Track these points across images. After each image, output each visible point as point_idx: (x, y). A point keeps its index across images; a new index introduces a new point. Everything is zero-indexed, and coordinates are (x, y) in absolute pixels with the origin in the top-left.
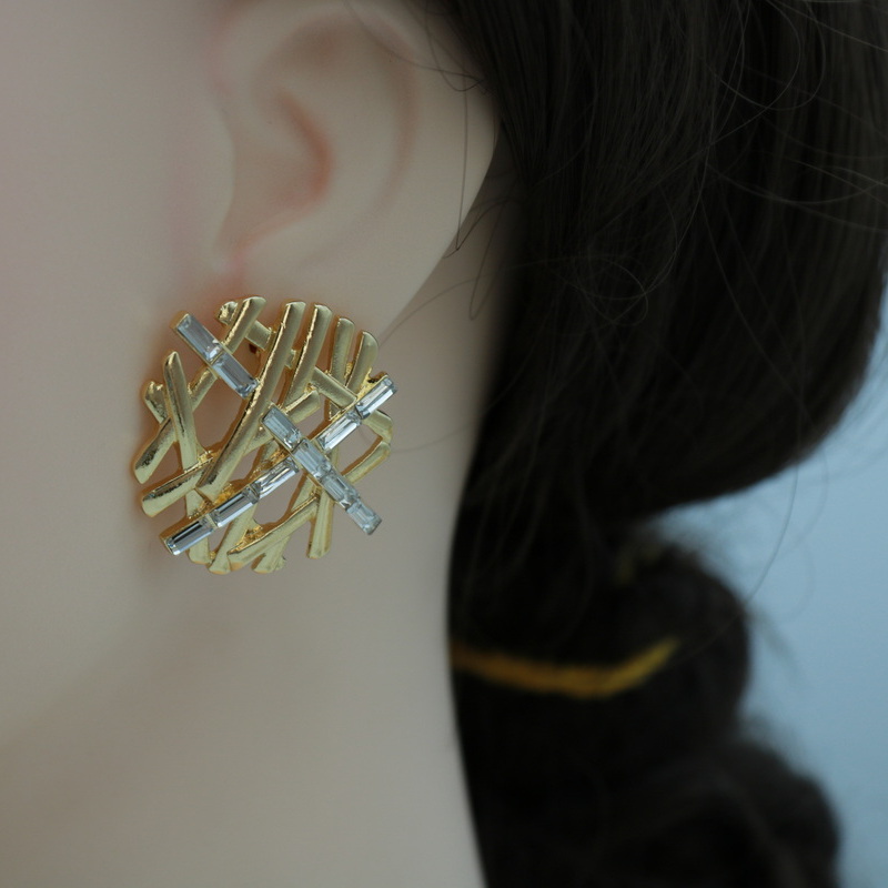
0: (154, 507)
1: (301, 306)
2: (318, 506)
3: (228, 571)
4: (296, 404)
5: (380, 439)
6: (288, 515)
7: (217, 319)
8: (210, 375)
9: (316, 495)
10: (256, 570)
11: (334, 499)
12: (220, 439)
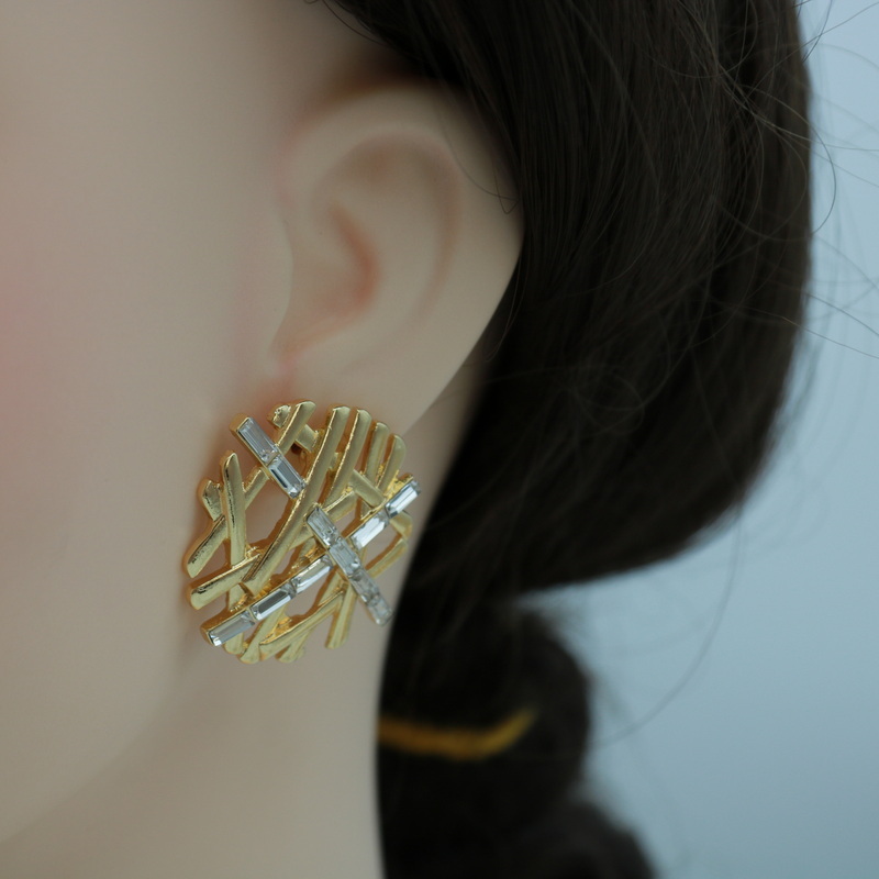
0: (198, 601)
1: (345, 411)
2: (343, 599)
3: (256, 660)
4: (335, 504)
5: (399, 536)
6: (315, 608)
7: (271, 422)
8: (262, 475)
9: (342, 589)
10: (281, 659)
11: (357, 594)
12: (265, 536)
